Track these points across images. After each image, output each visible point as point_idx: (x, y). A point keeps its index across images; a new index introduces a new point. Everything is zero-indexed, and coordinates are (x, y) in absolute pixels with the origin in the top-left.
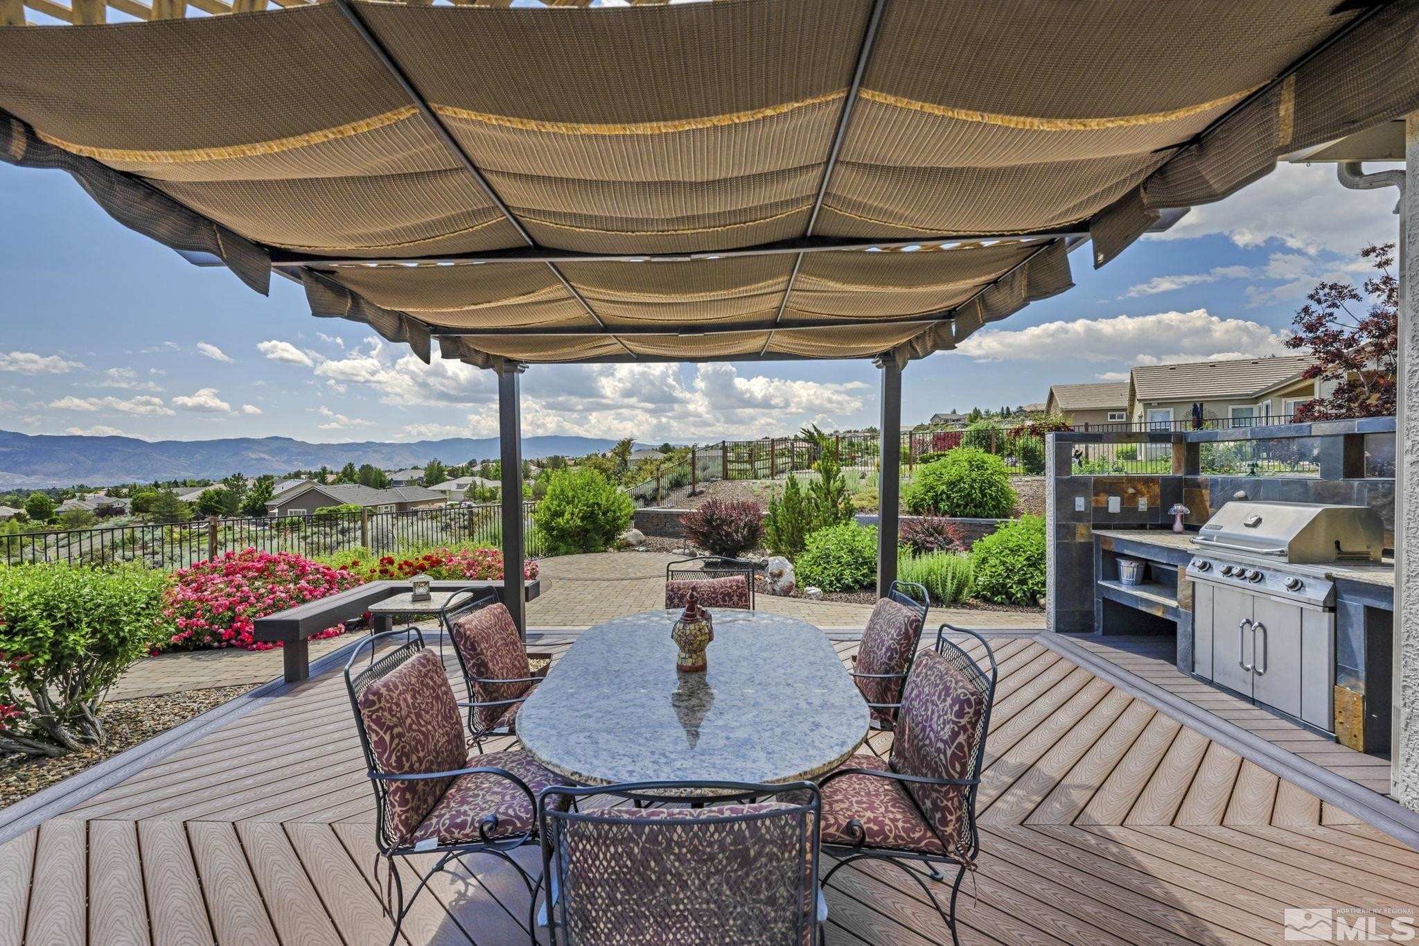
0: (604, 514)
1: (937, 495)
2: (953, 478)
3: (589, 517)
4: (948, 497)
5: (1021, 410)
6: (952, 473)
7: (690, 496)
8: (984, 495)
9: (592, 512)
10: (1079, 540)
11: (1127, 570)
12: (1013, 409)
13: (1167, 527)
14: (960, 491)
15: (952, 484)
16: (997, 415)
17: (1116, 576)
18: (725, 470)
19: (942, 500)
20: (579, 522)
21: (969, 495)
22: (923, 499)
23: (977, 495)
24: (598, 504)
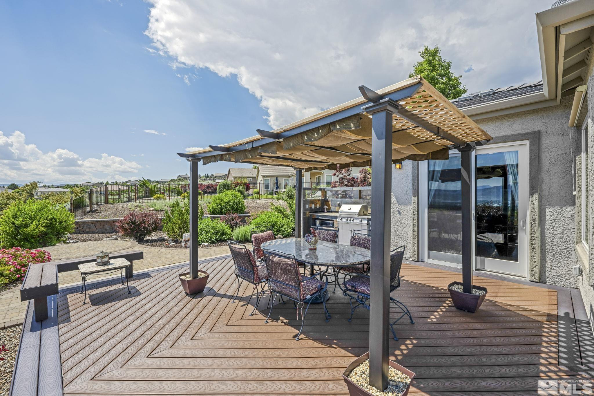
0: (60, 223)
1: (222, 207)
2: (226, 201)
3: (50, 225)
4: (226, 208)
5: (212, 175)
6: (227, 199)
7: (88, 212)
8: (238, 206)
9: (51, 223)
10: (307, 216)
11: (318, 222)
12: (210, 175)
13: (323, 211)
14: (229, 205)
15: (227, 203)
16: (204, 177)
17: (315, 225)
18: (107, 200)
19: (223, 208)
20: (43, 229)
21: (233, 206)
22: (216, 209)
23: (235, 206)
24: (53, 218)
